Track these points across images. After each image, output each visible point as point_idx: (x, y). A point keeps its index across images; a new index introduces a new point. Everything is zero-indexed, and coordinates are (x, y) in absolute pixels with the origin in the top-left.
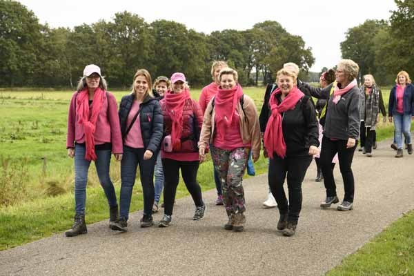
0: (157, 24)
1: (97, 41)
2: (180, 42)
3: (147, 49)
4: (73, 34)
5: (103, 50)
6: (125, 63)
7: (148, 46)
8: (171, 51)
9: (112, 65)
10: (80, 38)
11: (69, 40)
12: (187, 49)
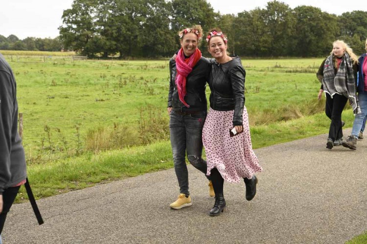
0: (298, 9)
1: (254, 23)
2: (316, 22)
3: (290, 28)
4: (237, 18)
5: (257, 29)
6: (273, 39)
7: (291, 26)
8: (309, 29)
9: (264, 41)
10: (242, 21)
11: (234, 23)
12: (321, 27)
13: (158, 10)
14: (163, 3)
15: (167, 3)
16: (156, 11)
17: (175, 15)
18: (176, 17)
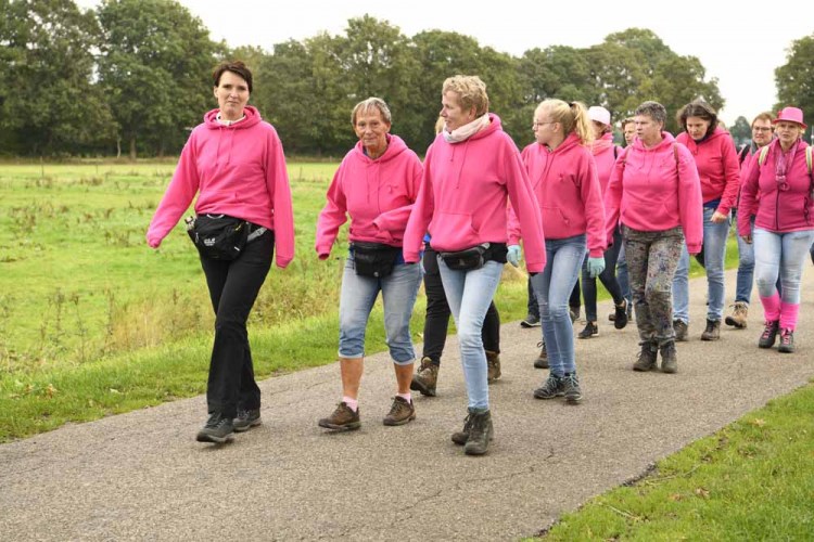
1: (315, 70)
5: (325, 86)
10: (285, 66)
13: (59, 32)
14: (74, 11)
15: (83, 13)
16: (52, 34)
17: (108, 46)
18: (111, 52)
